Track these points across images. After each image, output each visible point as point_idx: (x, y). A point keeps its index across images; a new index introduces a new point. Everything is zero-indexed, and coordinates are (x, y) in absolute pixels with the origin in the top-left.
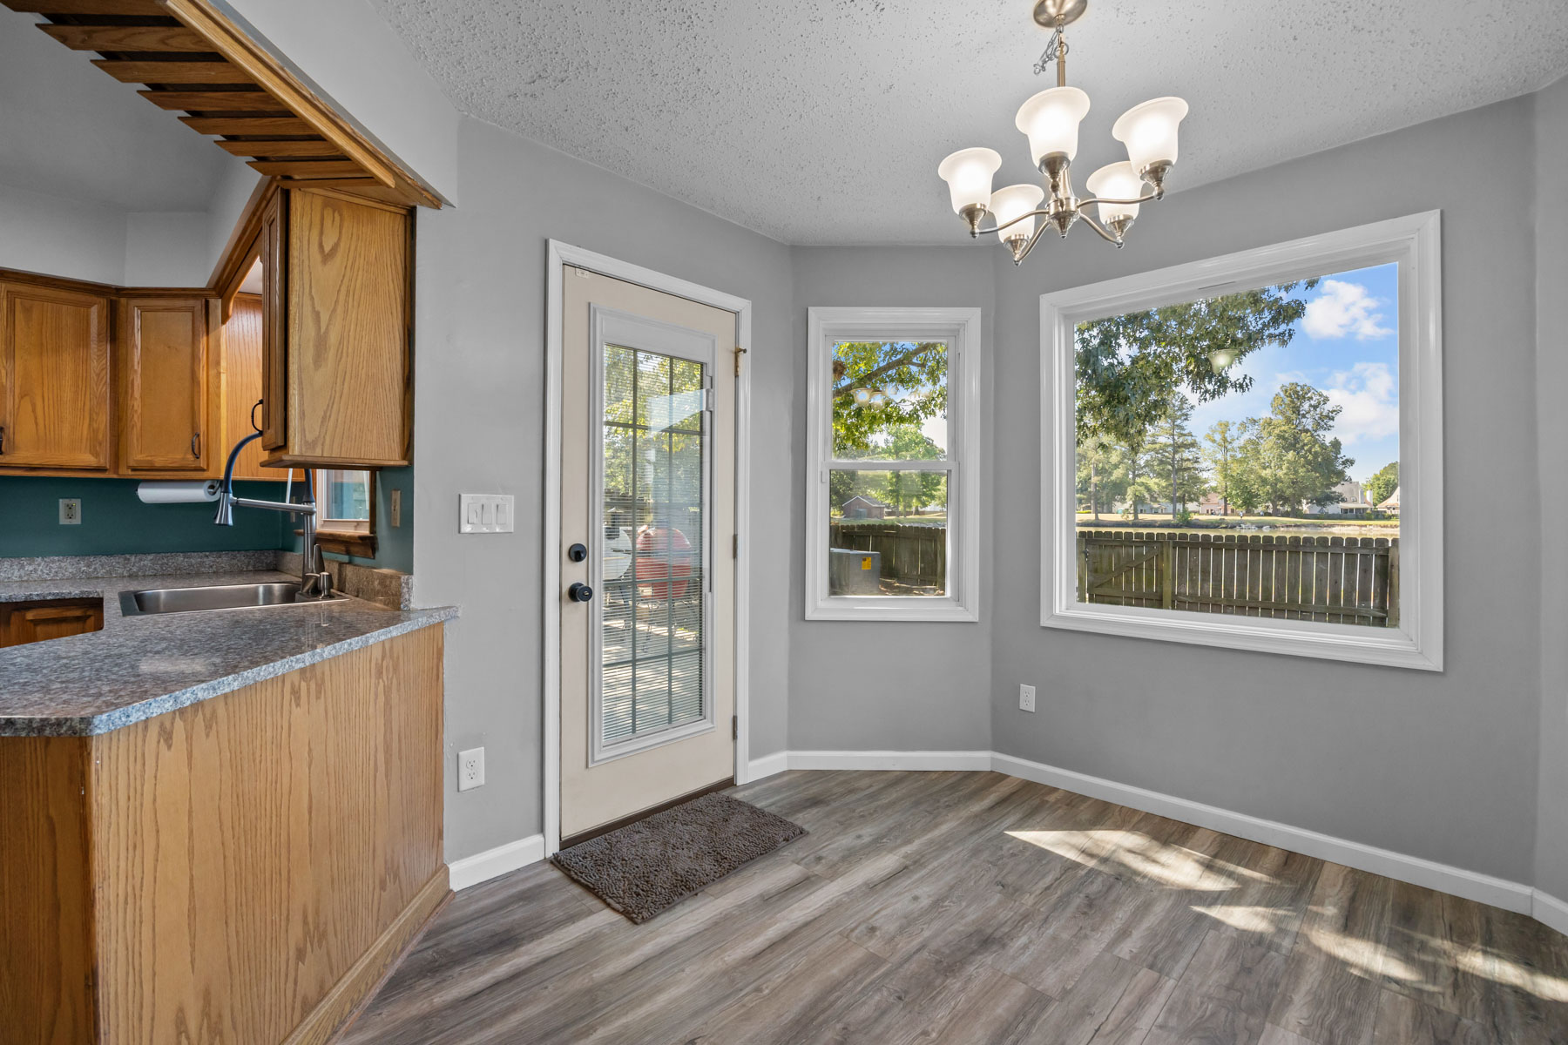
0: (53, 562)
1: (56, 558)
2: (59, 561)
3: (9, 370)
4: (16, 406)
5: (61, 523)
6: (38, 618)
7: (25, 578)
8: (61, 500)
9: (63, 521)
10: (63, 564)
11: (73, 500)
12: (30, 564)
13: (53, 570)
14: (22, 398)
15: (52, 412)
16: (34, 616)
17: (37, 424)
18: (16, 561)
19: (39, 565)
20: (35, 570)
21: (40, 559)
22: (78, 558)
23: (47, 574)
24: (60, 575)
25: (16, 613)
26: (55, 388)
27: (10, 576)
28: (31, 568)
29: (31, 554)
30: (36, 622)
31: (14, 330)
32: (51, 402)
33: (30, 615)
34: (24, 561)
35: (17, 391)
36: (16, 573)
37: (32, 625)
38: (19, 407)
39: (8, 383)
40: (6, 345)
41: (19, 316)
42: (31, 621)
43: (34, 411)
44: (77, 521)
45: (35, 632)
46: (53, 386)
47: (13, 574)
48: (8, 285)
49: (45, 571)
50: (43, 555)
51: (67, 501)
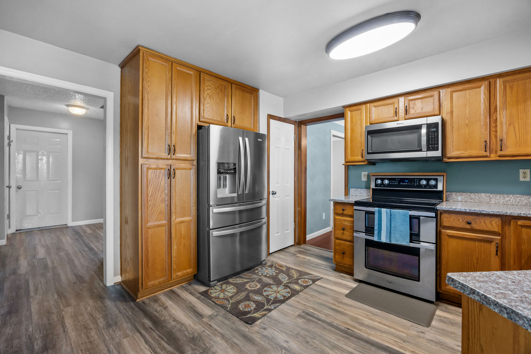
0: (517, 197)
1: (519, 196)
2: (520, 197)
3: (504, 115)
4: (507, 130)
5: (520, 180)
6: (523, 224)
7: (505, 203)
8: (520, 170)
9: (522, 179)
10: (522, 199)
11: (526, 170)
12: (508, 197)
13: (517, 201)
14: (510, 126)
15: (523, 130)
16: (521, 223)
17: (516, 136)
18: (502, 196)
19: (511, 198)
20: (510, 200)
21: (511, 196)
22: (529, 196)
23: (515, 202)
24: (520, 203)
25: (513, 220)
26: (524, 119)
27: (499, 201)
28: (508, 199)
29: (508, 193)
30: (522, 226)
31: (506, 97)
32: (522, 125)
33: (520, 222)
34: (505, 196)
35: (508, 123)
36: (502, 201)
37: (520, 227)
38: (508, 130)
39: (504, 120)
40: (503, 104)
41: (508, 90)
42: (520, 225)
43: (515, 130)
44: (528, 179)
45: (521, 231)
46: (523, 118)
47: (501, 201)
48: (504, 79)
49: (514, 201)
50: (513, 194)
51: (523, 170)
